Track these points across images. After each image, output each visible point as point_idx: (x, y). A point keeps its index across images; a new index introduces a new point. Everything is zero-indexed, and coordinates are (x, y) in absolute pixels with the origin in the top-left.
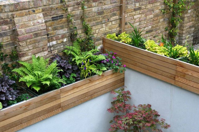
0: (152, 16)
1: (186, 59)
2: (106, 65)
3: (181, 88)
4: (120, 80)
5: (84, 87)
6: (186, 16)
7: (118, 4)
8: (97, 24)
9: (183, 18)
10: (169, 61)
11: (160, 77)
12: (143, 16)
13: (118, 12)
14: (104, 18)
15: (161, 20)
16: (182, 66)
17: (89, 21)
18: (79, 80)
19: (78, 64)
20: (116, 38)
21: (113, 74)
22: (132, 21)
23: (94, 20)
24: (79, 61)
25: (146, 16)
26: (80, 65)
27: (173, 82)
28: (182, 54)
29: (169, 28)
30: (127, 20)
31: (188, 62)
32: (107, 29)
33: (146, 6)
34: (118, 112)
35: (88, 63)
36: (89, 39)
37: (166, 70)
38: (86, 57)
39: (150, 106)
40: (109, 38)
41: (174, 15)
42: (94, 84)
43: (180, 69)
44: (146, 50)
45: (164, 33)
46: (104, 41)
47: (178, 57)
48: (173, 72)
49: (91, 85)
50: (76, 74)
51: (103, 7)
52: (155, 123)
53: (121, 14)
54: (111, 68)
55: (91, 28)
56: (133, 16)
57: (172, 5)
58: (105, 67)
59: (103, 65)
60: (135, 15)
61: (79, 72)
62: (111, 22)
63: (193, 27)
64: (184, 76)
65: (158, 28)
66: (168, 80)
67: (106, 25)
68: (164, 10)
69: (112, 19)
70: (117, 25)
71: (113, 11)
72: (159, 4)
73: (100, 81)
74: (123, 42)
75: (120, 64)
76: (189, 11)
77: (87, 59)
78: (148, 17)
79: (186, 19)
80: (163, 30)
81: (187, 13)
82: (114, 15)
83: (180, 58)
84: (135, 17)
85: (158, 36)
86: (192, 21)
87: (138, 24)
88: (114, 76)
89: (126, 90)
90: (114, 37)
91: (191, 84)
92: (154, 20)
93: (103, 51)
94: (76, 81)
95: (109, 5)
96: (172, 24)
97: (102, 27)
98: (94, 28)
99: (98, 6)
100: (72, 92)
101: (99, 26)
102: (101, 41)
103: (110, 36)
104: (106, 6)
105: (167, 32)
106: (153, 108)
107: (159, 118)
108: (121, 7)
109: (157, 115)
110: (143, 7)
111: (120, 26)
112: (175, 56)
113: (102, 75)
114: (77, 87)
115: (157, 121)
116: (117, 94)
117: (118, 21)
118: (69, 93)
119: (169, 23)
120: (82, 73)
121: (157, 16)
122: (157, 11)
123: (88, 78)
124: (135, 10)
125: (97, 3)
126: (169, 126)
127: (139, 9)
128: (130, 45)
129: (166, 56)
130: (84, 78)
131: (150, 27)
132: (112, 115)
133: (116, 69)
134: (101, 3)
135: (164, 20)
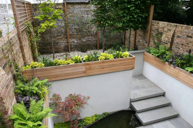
14: (18, 56)
16: (88, 64)
43: (88, 66)
71: (19, 50)
125: (14, 47)
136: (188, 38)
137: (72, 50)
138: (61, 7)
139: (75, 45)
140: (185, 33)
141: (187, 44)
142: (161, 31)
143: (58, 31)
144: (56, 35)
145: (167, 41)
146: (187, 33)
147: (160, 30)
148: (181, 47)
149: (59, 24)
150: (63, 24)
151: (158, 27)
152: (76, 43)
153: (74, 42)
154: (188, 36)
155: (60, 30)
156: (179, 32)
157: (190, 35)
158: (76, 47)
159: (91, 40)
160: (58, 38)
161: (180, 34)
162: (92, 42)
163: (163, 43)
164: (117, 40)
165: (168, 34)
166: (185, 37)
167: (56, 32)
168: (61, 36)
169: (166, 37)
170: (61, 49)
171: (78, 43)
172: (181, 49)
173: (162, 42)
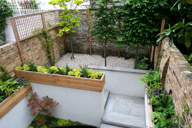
0: (37, 51)
1: (57, 73)
2: (19, 85)
3: (59, 86)
4: (29, 88)
5: (10, 101)
6: (54, 46)
7: (18, 51)
8: (8, 64)
9: (52, 48)
10: (50, 76)
11: (48, 83)
12: (33, 52)
13: (18, 55)
14: (11, 60)
15: (43, 51)
16: (56, 76)
17: (2, 64)
18: (6, 98)
19: (3, 91)
20: (21, 68)
21: (25, 87)
22: (28, 57)
23: (6, 63)
24: (3, 88)
25: (34, 52)
26: (4, 90)
27: (54, 84)
28: (55, 70)
29: (47, 54)
30: (25, 57)
31: (58, 74)
32: (15, 65)
33: (33, 47)
34: (33, 105)
35: (8, 88)
36: (6, 74)
37: (50, 80)
38: (7, 85)
39: (47, 96)
40: (17, 70)
41: (48, 48)
42: (15, 97)
43: (56, 78)
44: (38, 72)
45: (46, 57)
46: (15, 71)
47: (54, 72)
48: (53, 80)
49: (14, 98)
50: (3, 96)
51: (9, 55)
52: (52, 104)
53: (20, 55)
54: (23, 85)
55: (5, 68)
56: (27, 54)
57: (46, 44)
58: (19, 86)
59: (18, 85)
60: (28, 53)
61: (5, 94)
62: (16, 60)
63: (58, 50)
64: (59, 80)
65: (42, 55)
66: (52, 83)
67: (14, 63)
68: (43, 46)
69: (16, 59)
70: (20, 61)
71: (16, 55)
72: (39, 45)
73: (19, 94)
74: (25, 70)
75: (27, 82)
76: (55, 44)
77: (7, 86)
78: (35, 52)
79: (54, 48)
80: (45, 56)
81: (54, 45)
82: (17, 57)
83: (55, 73)
84: (29, 54)
85: (43, 59)
86: (57, 48)
87: (31, 57)
88: (25, 88)
89: (33, 93)
90: (20, 68)
91: (63, 83)
92: (39, 53)
93: (16, 77)
94: (4, 99)
95: (13, 53)
96: (49, 52)
97: (12, 65)
98: (7, 67)
99: (6, 55)
100: (4, 106)
101: (10, 65)
102: (13, 72)
103: (17, 68)
104: (11, 54)
105: (47, 56)
106: (49, 97)
107: (53, 101)
108: (19, 52)
109: (52, 100)
110: (31, 48)
111: (22, 61)
112: (52, 72)
113: (19, 91)
114: (6, 103)
115: (53, 102)
116: (30, 97)
117: (20, 59)
118: (2, 107)
119: (47, 52)
120: (7, 94)
121: (40, 50)
122: (39, 48)
123: (11, 95)
124: (28, 51)
125: (5, 54)
126: (58, 103)
127: (30, 50)
128: (29, 71)
129: (48, 73)
130: (9, 96)
131: (38, 56)
132: (30, 108)
133: (26, 85)
134: (7, 53)
135: (44, 51)
137: (94, 53)
138: (85, 12)
139: (96, 49)
143: (82, 34)
144: (81, 38)
149: (84, 28)
150: (87, 28)
152: (98, 47)
153: (96, 46)
155: (84, 34)
158: (97, 51)
159: (113, 46)
160: (82, 40)
162: (114, 48)
164: (142, 50)
167: (81, 35)
168: (85, 39)
170: (84, 50)
171: (100, 47)
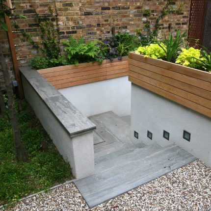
136: (105, 11)
140: (97, 5)
141: (106, 21)
142: (43, 11)
145: (74, 27)
146: (102, 4)
147: (40, 11)
148: (97, 30)
151: (30, 6)
154: (104, 9)
156: (86, 6)
157: (106, 5)
161: (90, 8)
163: (65, 35)
165: (69, 13)
166: (99, 10)
169: (68, 19)
172: (98, 32)
173: (63, 33)
